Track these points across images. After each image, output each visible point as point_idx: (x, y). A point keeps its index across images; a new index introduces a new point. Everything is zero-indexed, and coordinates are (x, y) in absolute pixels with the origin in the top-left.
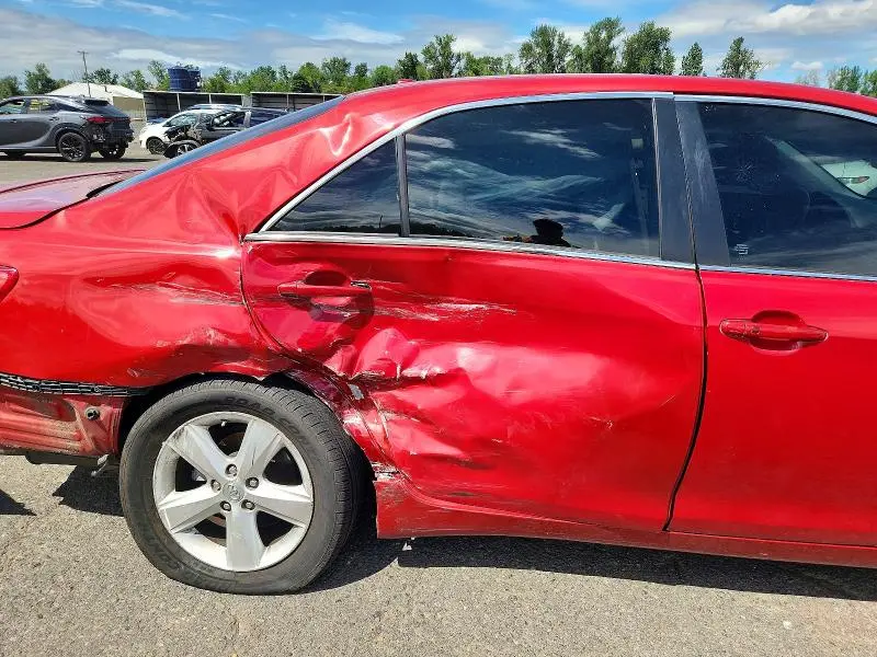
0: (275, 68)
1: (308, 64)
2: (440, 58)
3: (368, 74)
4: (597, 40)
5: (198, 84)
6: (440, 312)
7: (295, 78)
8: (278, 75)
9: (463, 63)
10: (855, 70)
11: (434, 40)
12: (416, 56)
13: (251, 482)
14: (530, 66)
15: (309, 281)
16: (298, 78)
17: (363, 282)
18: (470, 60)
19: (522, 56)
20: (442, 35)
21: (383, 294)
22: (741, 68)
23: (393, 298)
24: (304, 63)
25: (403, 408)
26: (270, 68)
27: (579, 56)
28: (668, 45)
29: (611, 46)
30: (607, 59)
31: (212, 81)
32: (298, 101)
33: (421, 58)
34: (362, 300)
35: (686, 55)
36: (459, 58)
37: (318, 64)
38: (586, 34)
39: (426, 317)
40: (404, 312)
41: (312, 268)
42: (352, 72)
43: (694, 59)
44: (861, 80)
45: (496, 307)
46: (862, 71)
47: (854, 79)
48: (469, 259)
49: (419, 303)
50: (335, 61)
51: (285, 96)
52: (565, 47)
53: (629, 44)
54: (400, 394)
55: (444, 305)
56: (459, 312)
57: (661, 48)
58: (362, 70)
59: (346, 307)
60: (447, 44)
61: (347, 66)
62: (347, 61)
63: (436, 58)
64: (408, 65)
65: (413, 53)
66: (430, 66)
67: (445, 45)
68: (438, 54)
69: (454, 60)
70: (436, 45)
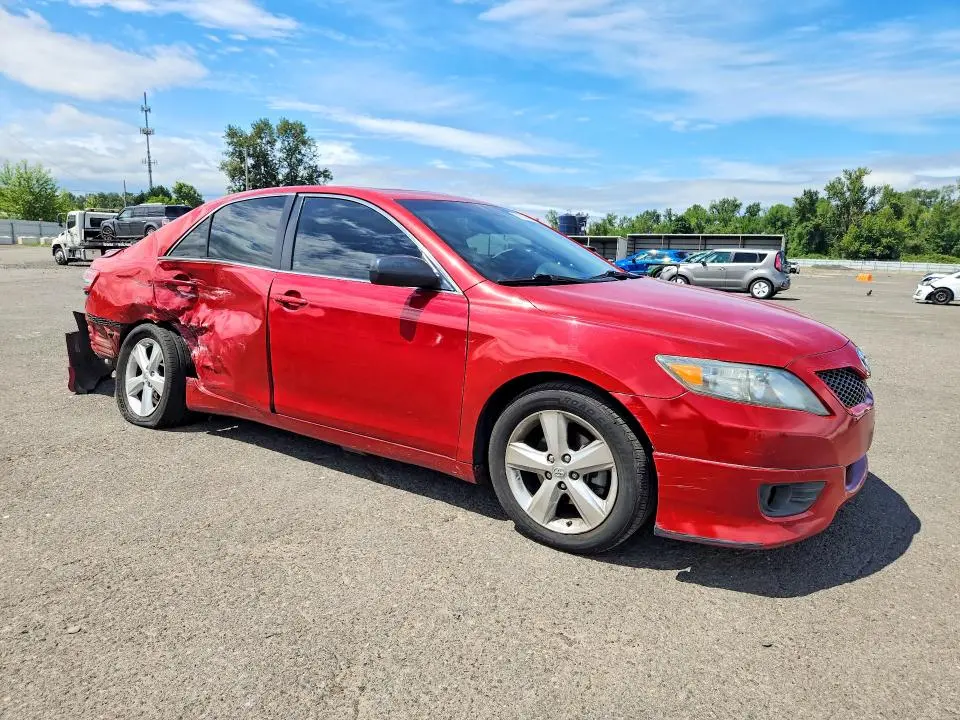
0: (662, 212)
1: (696, 207)
2: (848, 194)
3: (761, 213)
5: (583, 229)
7: (678, 220)
8: (662, 218)
9: (878, 198)
11: (841, 175)
12: (816, 193)
16: (680, 219)
18: (889, 194)
20: (851, 169)
24: (691, 206)
26: (655, 212)
31: (597, 226)
32: (672, 241)
33: (823, 195)
36: (873, 192)
37: (706, 206)
42: (742, 211)
50: (724, 202)
51: (660, 237)
55: (216, 292)
58: (753, 211)
60: (859, 178)
61: (737, 206)
62: (738, 202)
63: (843, 194)
64: (805, 203)
65: (813, 189)
66: (834, 203)
67: (856, 179)
68: (845, 189)
69: (867, 195)
70: (843, 179)
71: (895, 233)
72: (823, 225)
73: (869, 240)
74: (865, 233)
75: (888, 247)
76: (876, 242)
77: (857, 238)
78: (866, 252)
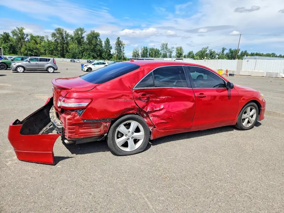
2: (19, 35)
4: (78, 34)
6: (160, 99)
9: (29, 37)
10: (147, 47)
11: (16, 28)
13: (133, 133)
14: (56, 40)
15: (142, 95)
17: (148, 95)
18: (32, 36)
19: (52, 37)
20: (19, 27)
21: (151, 97)
22: (120, 45)
23: (152, 97)
25: (154, 116)
27: (72, 38)
28: (100, 37)
29: (82, 36)
30: (82, 40)
33: (11, 35)
34: (148, 98)
35: (105, 40)
36: (27, 35)
38: (74, 32)
39: (158, 100)
40: (154, 99)
41: (142, 93)
43: (108, 42)
44: (148, 50)
45: (168, 97)
46: (148, 48)
47: (147, 50)
48: (163, 90)
49: (156, 98)
52: (67, 35)
53: (88, 36)
54: (154, 114)
55: (160, 97)
56: (162, 98)
57: (98, 38)
59: (146, 100)
60: (22, 30)
63: (18, 35)
64: (5, 36)
65: (7, 32)
66: (15, 37)
67: (21, 31)
68: (18, 33)
69: (25, 36)
70: (17, 30)
71: (37, 49)
72: (13, 45)
73: (30, 50)
74: (28, 48)
75: (36, 53)
76: (32, 51)
77: (26, 49)
78: (30, 54)
